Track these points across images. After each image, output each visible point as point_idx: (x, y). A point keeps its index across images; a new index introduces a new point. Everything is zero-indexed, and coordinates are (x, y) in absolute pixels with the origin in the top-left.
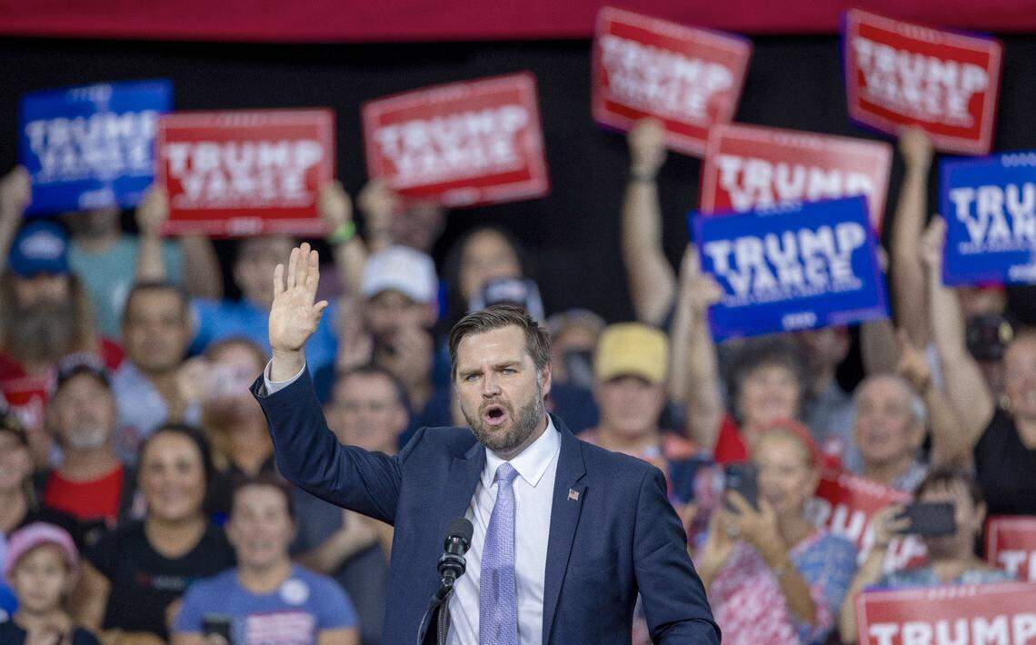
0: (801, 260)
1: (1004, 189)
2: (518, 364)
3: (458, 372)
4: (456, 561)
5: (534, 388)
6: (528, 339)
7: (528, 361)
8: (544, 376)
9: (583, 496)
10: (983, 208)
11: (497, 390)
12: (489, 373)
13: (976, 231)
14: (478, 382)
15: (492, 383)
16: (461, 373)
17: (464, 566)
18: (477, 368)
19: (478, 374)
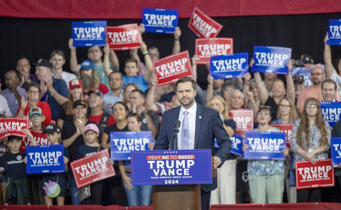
0: (232, 65)
1: (267, 53)
2: (191, 90)
3: (177, 90)
4: (177, 130)
5: (193, 94)
6: (193, 84)
7: (192, 89)
8: (195, 92)
9: (202, 117)
10: (262, 57)
11: (186, 95)
12: (184, 92)
13: (260, 61)
14: (182, 93)
15: (185, 94)
16: (178, 91)
17: (179, 131)
18: (182, 90)
19: (182, 92)
